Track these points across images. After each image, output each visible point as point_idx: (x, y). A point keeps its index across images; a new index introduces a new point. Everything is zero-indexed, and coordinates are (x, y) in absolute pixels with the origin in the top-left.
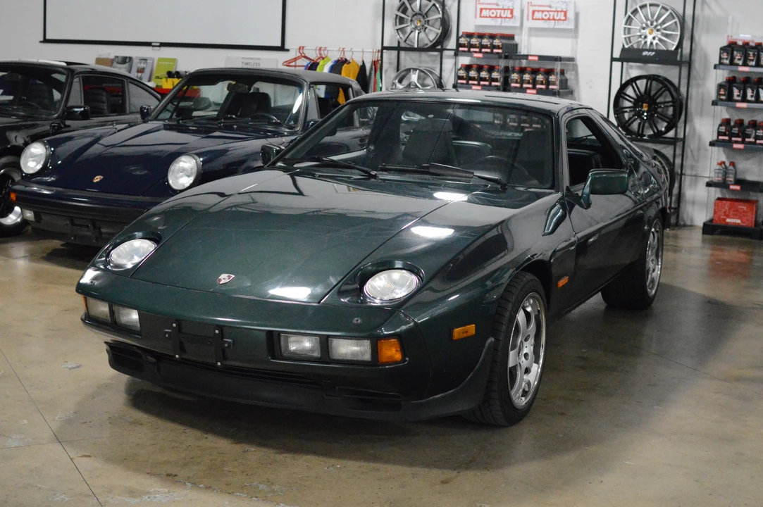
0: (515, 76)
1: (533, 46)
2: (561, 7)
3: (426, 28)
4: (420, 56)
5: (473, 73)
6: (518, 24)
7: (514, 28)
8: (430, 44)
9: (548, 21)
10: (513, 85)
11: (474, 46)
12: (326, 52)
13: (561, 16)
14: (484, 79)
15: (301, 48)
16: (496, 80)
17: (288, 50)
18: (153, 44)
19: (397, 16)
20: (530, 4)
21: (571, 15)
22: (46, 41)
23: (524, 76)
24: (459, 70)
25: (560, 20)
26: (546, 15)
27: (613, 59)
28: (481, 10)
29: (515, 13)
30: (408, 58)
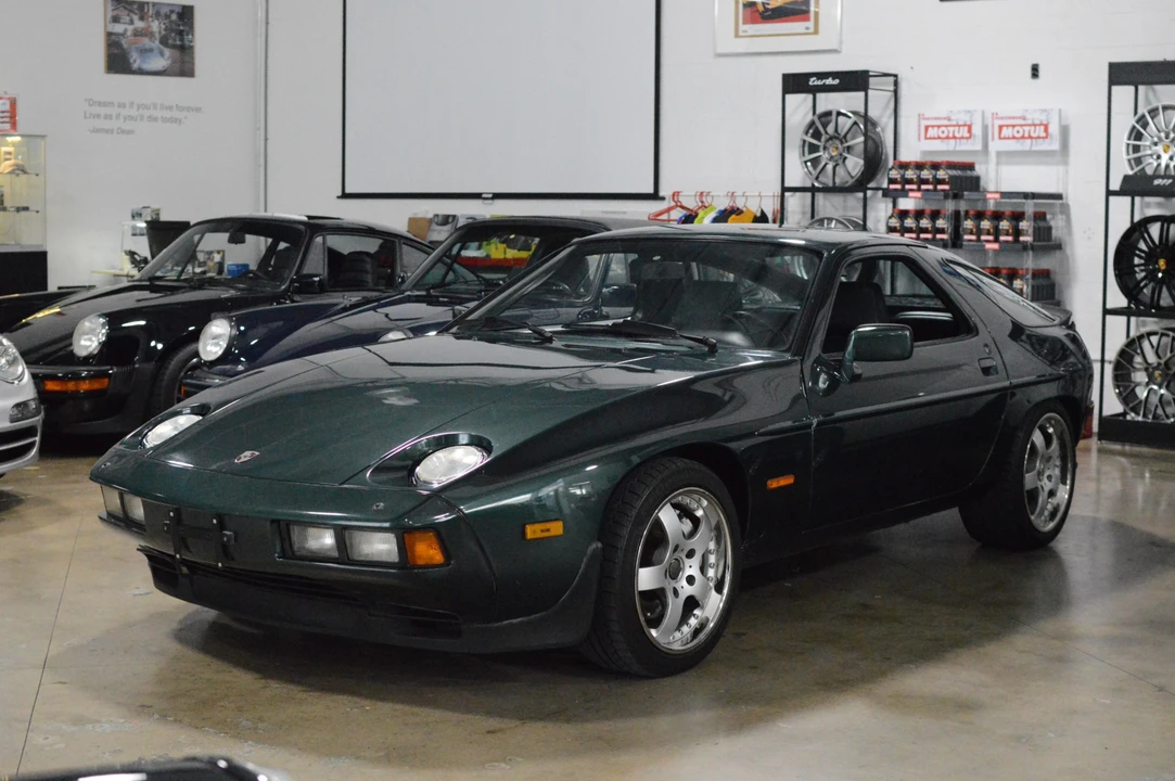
0: (968, 224)
1: (1002, 178)
2: (1039, 118)
3: (846, 158)
4: (845, 201)
5: (909, 222)
6: (979, 147)
7: (974, 153)
8: (851, 181)
10: (966, 237)
11: (910, 182)
12: (709, 199)
13: (1040, 131)
14: (925, 231)
15: (675, 195)
16: (942, 231)
17: (663, 199)
18: (484, 196)
19: (804, 141)
20: (995, 116)
21: (1054, 129)
22: (345, 196)
23: (982, 223)
24: (890, 218)
25: (1039, 137)
26: (1018, 132)
27: (1109, 193)
28: (927, 128)
29: (974, 130)
30: (828, 204)
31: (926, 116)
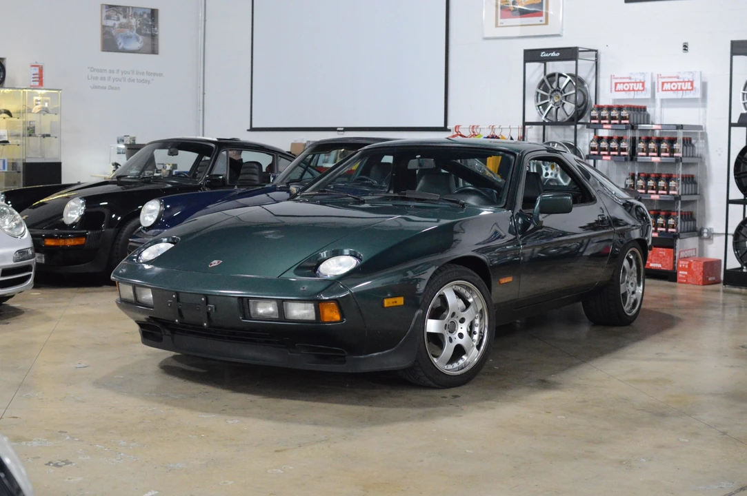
0: (641, 145)
1: (663, 116)
2: (688, 77)
3: (564, 103)
4: (565, 131)
5: (604, 144)
6: (649, 96)
7: (646, 100)
8: (567, 118)
9: (676, 92)
10: (639, 154)
11: (604, 118)
12: (478, 130)
13: (688, 86)
14: (614, 150)
15: (457, 127)
16: (624, 150)
17: (450, 130)
18: (338, 129)
19: (538, 93)
20: (659, 76)
21: (697, 85)
22: (252, 129)
23: (650, 145)
24: (591, 141)
25: (687, 90)
26: (674, 86)
27: (731, 125)
28: (616, 84)
29: (646, 86)
30: (553, 133)
31: (616, 76)
